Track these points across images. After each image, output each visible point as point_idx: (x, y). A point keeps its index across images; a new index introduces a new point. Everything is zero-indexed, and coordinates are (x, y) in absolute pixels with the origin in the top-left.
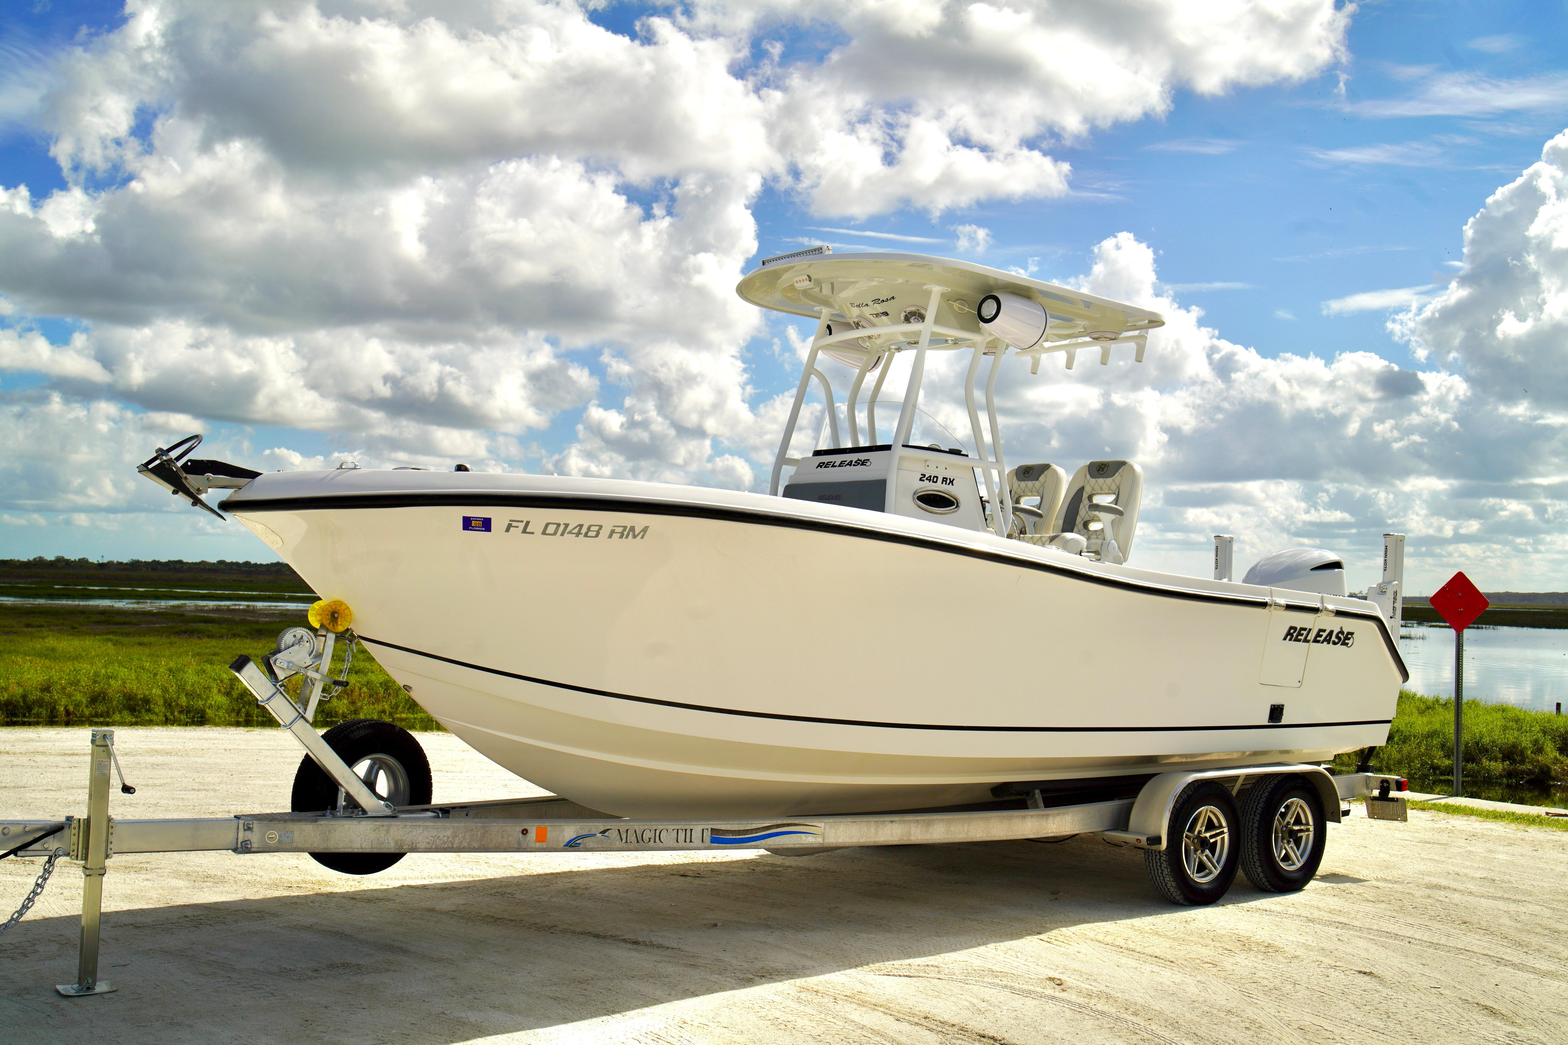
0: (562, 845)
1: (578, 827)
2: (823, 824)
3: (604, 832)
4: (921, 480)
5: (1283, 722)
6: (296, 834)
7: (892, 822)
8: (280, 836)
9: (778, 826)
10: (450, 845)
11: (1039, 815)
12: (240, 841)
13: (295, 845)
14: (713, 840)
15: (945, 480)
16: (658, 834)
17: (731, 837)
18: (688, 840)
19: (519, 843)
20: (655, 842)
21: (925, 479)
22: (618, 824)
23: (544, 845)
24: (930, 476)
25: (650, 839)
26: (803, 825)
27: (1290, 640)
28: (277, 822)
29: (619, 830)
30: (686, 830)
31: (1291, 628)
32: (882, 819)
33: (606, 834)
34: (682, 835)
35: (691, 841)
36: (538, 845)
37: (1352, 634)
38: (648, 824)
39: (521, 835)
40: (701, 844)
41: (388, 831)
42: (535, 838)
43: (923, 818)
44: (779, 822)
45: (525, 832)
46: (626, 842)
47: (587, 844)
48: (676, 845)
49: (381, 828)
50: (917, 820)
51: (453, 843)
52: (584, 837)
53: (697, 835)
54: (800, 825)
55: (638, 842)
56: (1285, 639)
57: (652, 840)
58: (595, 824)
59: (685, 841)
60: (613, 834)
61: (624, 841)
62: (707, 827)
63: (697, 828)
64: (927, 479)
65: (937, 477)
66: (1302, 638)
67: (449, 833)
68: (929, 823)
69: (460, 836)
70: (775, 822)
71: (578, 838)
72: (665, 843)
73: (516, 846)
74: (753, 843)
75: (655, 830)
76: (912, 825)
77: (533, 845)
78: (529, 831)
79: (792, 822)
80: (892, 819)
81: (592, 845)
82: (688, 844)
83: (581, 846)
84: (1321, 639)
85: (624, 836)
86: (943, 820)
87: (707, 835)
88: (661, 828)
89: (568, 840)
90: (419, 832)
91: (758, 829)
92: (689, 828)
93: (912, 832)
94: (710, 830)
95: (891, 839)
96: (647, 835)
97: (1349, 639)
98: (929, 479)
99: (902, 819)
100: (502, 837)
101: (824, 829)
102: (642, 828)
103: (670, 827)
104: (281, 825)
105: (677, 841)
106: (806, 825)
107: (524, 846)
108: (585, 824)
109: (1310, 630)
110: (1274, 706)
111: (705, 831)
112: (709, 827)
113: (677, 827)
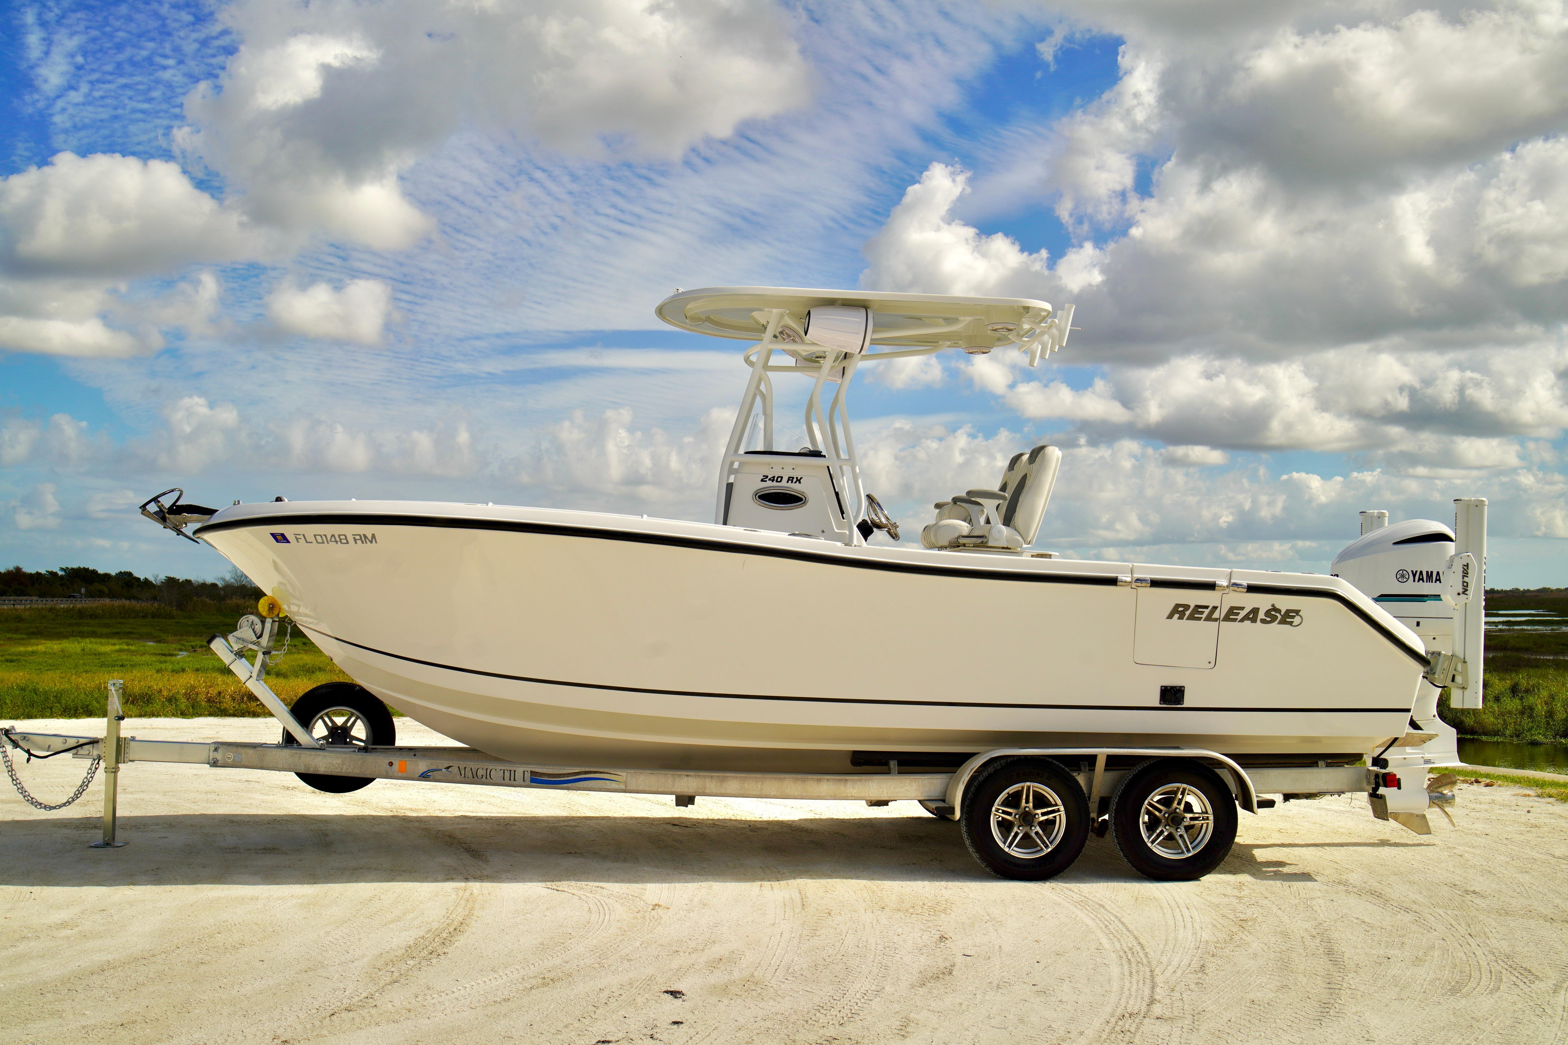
0: (417, 775)
1: (429, 763)
2: (625, 774)
3: (448, 768)
4: (762, 480)
5: (1186, 704)
6: (244, 756)
7: (688, 776)
8: (234, 757)
9: (586, 773)
10: (340, 770)
11: (836, 780)
12: (211, 758)
13: (243, 763)
14: (533, 781)
15: (790, 479)
16: (488, 773)
17: (547, 779)
18: (512, 779)
19: (387, 772)
20: (486, 778)
21: (767, 479)
22: (458, 762)
23: (405, 775)
24: (774, 477)
25: (482, 776)
26: (608, 773)
27: (1180, 618)
28: (232, 747)
29: (459, 767)
30: (510, 771)
31: (1177, 606)
32: (678, 773)
33: (449, 770)
34: (507, 774)
35: (515, 780)
36: (400, 774)
37: (1297, 612)
38: (481, 764)
39: (388, 766)
40: (522, 783)
41: (300, 758)
42: (398, 769)
43: (718, 774)
44: (587, 769)
45: (391, 764)
46: (465, 777)
47: (436, 776)
48: (503, 782)
49: (295, 755)
50: (712, 776)
51: (342, 769)
52: (434, 771)
53: (519, 775)
54: (605, 773)
55: (473, 777)
56: (1170, 616)
57: (484, 777)
58: (442, 761)
59: (510, 780)
60: (455, 770)
61: (463, 776)
62: (527, 769)
63: (520, 770)
64: (770, 480)
65: (782, 478)
66: (1204, 616)
67: (339, 761)
68: (723, 780)
69: (347, 764)
70: (583, 769)
71: (429, 771)
72: (494, 780)
73: (385, 774)
74: (565, 785)
75: (487, 769)
76: (707, 779)
77: (396, 774)
78: (394, 763)
79: (598, 770)
80: (687, 774)
81: (439, 778)
82: (512, 782)
83: (431, 777)
84: (1240, 617)
85: (463, 772)
86: (736, 777)
87: (528, 776)
88: (491, 768)
89: (421, 772)
90: (319, 759)
91: (570, 774)
92: (513, 769)
93: (707, 786)
94: (529, 772)
95: (687, 790)
96: (480, 772)
97: (1293, 617)
98: (772, 479)
99: (697, 774)
100: (375, 767)
101: (626, 777)
102: (477, 767)
103: (498, 768)
104: (235, 749)
105: (504, 779)
106: (610, 774)
107: (390, 774)
108: (434, 761)
109: (1215, 608)
110: (1166, 687)
111: (526, 773)
112: (529, 770)
113: (504, 768)
